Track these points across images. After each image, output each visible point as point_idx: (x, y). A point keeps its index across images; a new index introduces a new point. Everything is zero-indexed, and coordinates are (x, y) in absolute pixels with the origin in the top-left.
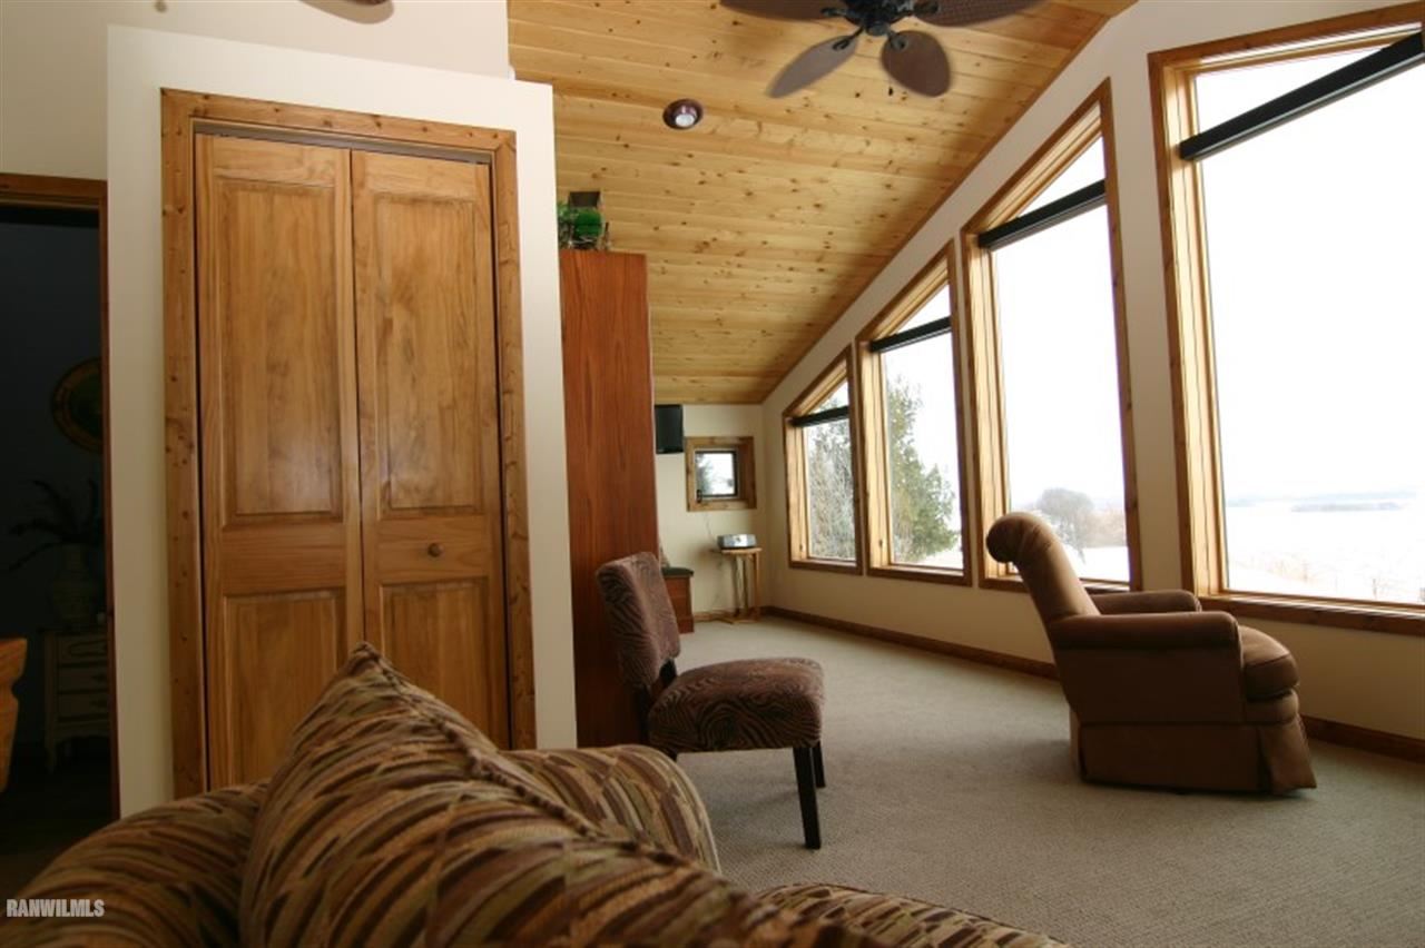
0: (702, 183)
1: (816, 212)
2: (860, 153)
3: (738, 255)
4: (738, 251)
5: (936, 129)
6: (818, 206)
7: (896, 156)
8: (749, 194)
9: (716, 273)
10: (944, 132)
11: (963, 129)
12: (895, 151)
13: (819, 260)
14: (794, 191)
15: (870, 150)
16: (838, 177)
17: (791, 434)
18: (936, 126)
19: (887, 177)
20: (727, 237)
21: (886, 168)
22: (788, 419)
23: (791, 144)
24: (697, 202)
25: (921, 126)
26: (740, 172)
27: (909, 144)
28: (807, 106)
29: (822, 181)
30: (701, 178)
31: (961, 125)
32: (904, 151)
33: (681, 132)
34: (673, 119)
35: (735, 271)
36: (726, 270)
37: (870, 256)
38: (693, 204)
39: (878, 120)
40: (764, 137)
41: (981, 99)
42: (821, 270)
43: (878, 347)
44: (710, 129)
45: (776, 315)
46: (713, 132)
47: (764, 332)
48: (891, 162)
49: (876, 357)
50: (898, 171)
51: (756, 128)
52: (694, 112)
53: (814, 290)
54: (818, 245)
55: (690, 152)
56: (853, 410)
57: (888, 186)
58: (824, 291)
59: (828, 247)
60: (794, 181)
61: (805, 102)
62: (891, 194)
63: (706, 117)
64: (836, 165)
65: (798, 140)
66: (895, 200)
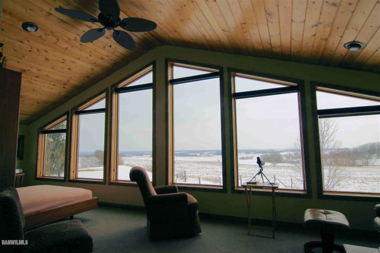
0: (30, 51)
1: (68, 70)
2: (87, 58)
3: (36, 77)
4: (37, 76)
5: (110, 58)
6: (69, 69)
7: (97, 62)
8: (47, 59)
9: (25, 81)
10: (112, 60)
11: (117, 61)
12: (97, 60)
13: (64, 84)
14: (63, 62)
15: (91, 58)
16: (78, 62)
17: (41, 136)
18: (110, 57)
19: (93, 67)
20: (34, 70)
21: (93, 64)
22: (40, 131)
23: (67, 49)
24: (26, 56)
25: (106, 56)
26: (46, 52)
27: (101, 60)
28: (75, 39)
29: (73, 62)
30: (30, 49)
31: (117, 59)
32: (100, 62)
33: (28, 32)
34: (26, 28)
35: (33, 82)
36: (30, 81)
37: (81, 87)
38: (24, 57)
39: (95, 51)
40: (58, 44)
41: (124, 55)
42: (64, 87)
43: (79, 113)
44: (39, 35)
45: (44, 98)
46: (40, 37)
47: (38, 102)
48: (95, 63)
49: (77, 116)
50: (96, 66)
51: (56, 40)
52: (35, 28)
53: (60, 93)
54: (65, 80)
55: (29, 40)
56: (68, 130)
57: (92, 69)
58: (63, 93)
59: (68, 81)
60: (64, 60)
61: (75, 38)
62: (93, 72)
63: (38, 31)
64: (79, 59)
65: (69, 49)
66: (93, 73)
